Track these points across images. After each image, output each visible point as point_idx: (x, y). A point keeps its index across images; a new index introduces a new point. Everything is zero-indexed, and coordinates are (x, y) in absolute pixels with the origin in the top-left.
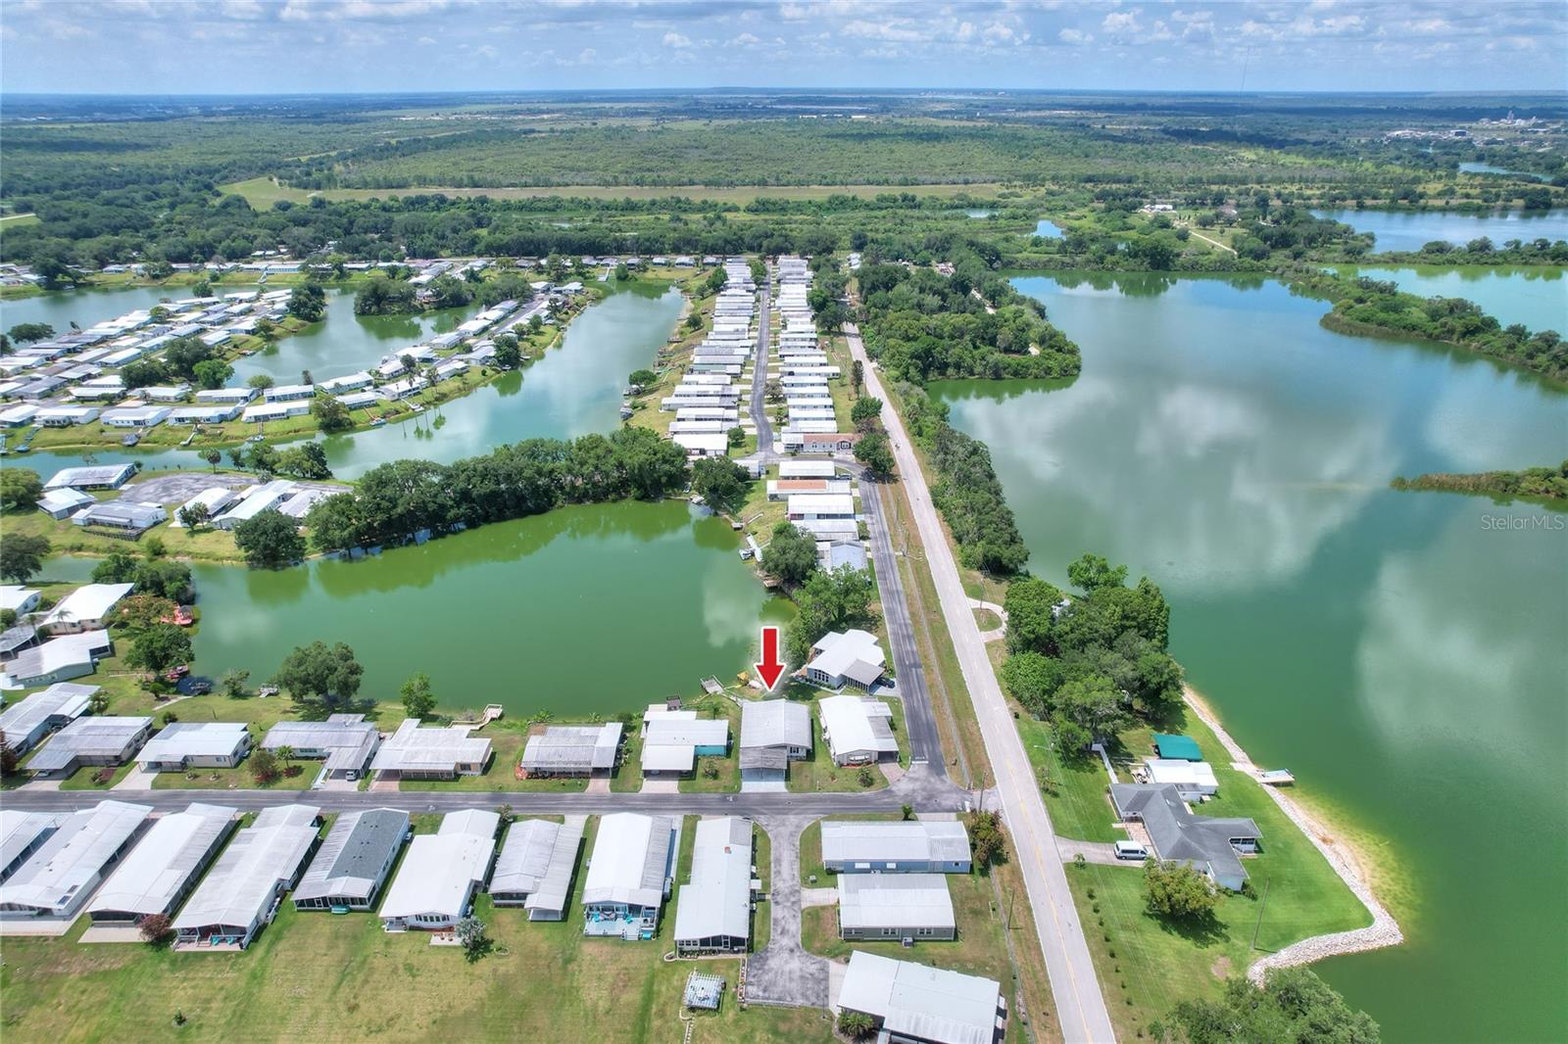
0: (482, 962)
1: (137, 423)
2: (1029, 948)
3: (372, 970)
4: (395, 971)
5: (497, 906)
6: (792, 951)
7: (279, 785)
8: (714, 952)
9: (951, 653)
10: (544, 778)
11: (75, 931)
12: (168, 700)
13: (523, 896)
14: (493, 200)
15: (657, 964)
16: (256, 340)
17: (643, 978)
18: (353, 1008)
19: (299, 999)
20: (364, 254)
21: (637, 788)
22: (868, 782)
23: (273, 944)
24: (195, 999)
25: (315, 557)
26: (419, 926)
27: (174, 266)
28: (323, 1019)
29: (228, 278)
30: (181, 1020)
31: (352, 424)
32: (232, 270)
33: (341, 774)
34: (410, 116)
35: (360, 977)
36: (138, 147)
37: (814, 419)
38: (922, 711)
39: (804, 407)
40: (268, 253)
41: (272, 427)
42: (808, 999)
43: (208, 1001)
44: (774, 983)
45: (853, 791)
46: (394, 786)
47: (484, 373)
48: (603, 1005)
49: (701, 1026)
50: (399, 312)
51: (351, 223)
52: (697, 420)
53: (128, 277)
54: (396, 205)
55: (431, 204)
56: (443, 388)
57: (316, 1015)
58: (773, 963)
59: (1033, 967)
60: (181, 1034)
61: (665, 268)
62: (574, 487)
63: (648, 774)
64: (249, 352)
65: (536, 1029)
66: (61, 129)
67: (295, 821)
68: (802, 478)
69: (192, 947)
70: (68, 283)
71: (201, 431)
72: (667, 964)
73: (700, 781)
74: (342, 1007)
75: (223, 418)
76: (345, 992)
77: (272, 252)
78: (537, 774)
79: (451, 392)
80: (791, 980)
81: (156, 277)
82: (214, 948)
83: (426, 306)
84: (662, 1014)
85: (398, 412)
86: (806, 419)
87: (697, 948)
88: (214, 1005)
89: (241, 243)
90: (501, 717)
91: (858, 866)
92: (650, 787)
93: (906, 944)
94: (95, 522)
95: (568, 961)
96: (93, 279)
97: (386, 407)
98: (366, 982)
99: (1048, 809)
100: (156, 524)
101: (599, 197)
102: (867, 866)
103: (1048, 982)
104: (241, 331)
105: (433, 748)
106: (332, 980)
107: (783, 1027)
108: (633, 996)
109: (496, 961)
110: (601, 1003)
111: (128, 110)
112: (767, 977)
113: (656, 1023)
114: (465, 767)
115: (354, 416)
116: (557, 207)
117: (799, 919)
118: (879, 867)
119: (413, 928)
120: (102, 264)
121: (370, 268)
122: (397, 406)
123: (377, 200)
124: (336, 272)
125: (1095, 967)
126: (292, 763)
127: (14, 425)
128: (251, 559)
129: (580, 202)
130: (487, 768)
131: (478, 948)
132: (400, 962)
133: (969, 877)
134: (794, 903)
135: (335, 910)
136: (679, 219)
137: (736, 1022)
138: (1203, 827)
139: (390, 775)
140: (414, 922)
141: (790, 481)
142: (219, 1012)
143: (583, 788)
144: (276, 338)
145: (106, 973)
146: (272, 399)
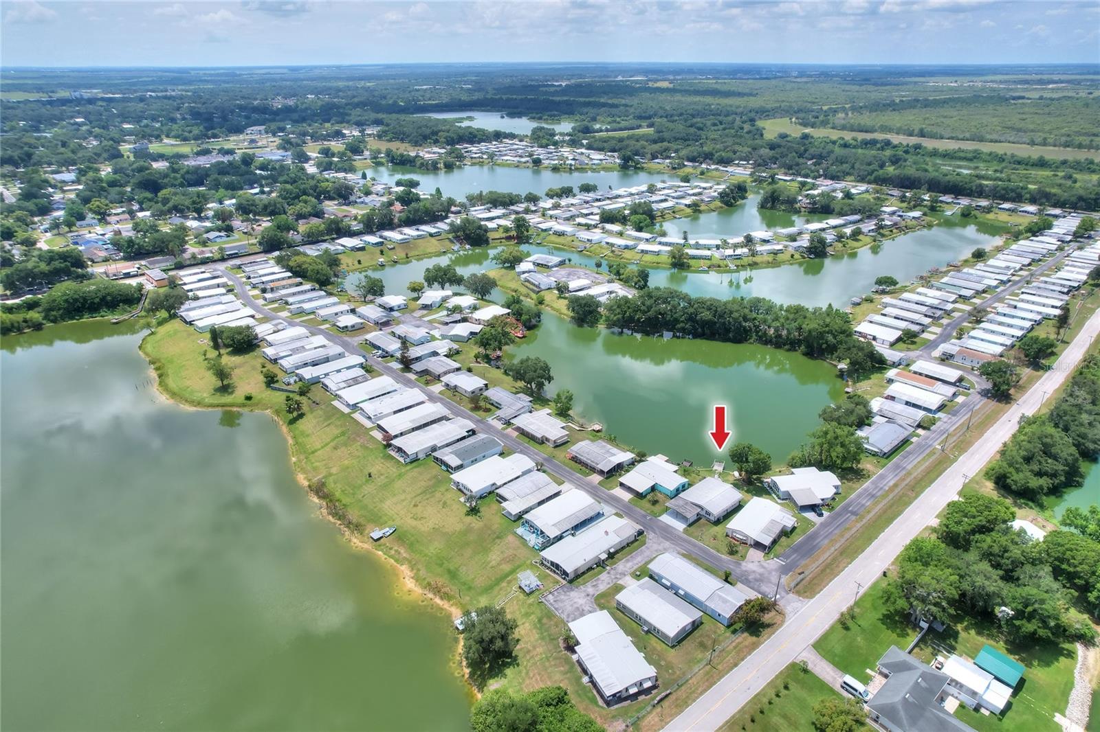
0: (470, 517)
1: (588, 240)
2: (707, 680)
3: (434, 496)
4: (439, 501)
5: (497, 500)
6: (588, 595)
7: (478, 413)
8: (555, 572)
9: (890, 521)
10: (576, 462)
11: (372, 429)
12: (480, 363)
13: (505, 500)
14: (925, 148)
15: (529, 562)
16: (689, 210)
17: (518, 563)
18: (415, 506)
19: (404, 491)
20: (794, 171)
21: (611, 488)
22: (732, 552)
23: (415, 467)
24: (379, 471)
25: (601, 327)
26: (461, 489)
27: (686, 163)
28: (404, 504)
29: (710, 174)
30: (370, 476)
31: (689, 267)
32: (713, 170)
33: (500, 419)
34: (932, 82)
35: (428, 496)
36: (740, 95)
37: (989, 342)
38: (821, 538)
39: (993, 332)
40: (741, 162)
41: (648, 258)
42: (568, 618)
43: (382, 475)
44: (562, 601)
45: (718, 551)
46: (516, 434)
47: (792, 256)
48: (493, 563)
49: (517, 597)
50: (783, 210)
51: (806, 151)
52: (895, 318)
53: (661, 167)
54: (854, 143)
55: (878, 145)
56: (758, 259)
57: (403, 501)
58: (573, 594)
59: (697, 689)
60: (367, 481)
61: (1008, 213)
62: (765, 333)
63: (622, 485)
64: (678, 216)
65: (462, 555)
66: (711, 83)
67: (462, 427)
68: (927, 376)
69: (393, 453)
70: (632, 166)
71: (613, 252)
72: (532, 564)
73: (644, 503)
74: (413, 503)
75: (627, 247)
76: (419, 498)
77: (745, 163)
78: (575, 459)
79: (762, 263)
80: (572, 606)
81: (674, 168)
82: (398, 458)
83: (803, 210)
84: (509, 582)
85: (719, 266)
86: (982, 340)
87: (549, 565)
88: (382, 477)
89: (730, 155)
90: (598, 431)
91: (664, 581)
92: (618, 492)
93: (643, 630)
94: (528, 281)
95: (498, 537)
96: (645, 165)
97: (714, 262)
98: (427, 499)
99: (828, 631)
100: (549, 289)
101: (1016, 153)
102: (669, 584)
103: (694, 701)
104: (682, 204)
105: (540, 424)
106: (420, 491)
107: (545, 620)
108: (506, 568)
109: (475, 520)
110: (494, 562)
111: (759, 72)
112: (563, 597)
113: (504, 584)
114: (547, 440)
115: (692, 262)
116: (975, 157)
117: (609, 586)
118: (673, 589)
119: (460, 490)
120: (654, 157)
121: (792, 180)
122: (721, 263)
123: (843, 139)
124: (770, 180)
125: (733, 717)
126: (489, 406)
127: (543, 230)
128: (572, 317)
129: (997, 156)
130: (557, 446)
131: (473, 511)
132: (444, 499)
133: (723, 628)
134: (616, 578)
135: (443, 467)
136: (1070, 177)
137: (531, 605)
138: (932, 713)
139: (518, 429)
140: (461, 487)
141: (917, 376)
142: (381, 480)
143: (588, 475)
144: (700, 212)
145: (367, 447)
146: (660, 243)
